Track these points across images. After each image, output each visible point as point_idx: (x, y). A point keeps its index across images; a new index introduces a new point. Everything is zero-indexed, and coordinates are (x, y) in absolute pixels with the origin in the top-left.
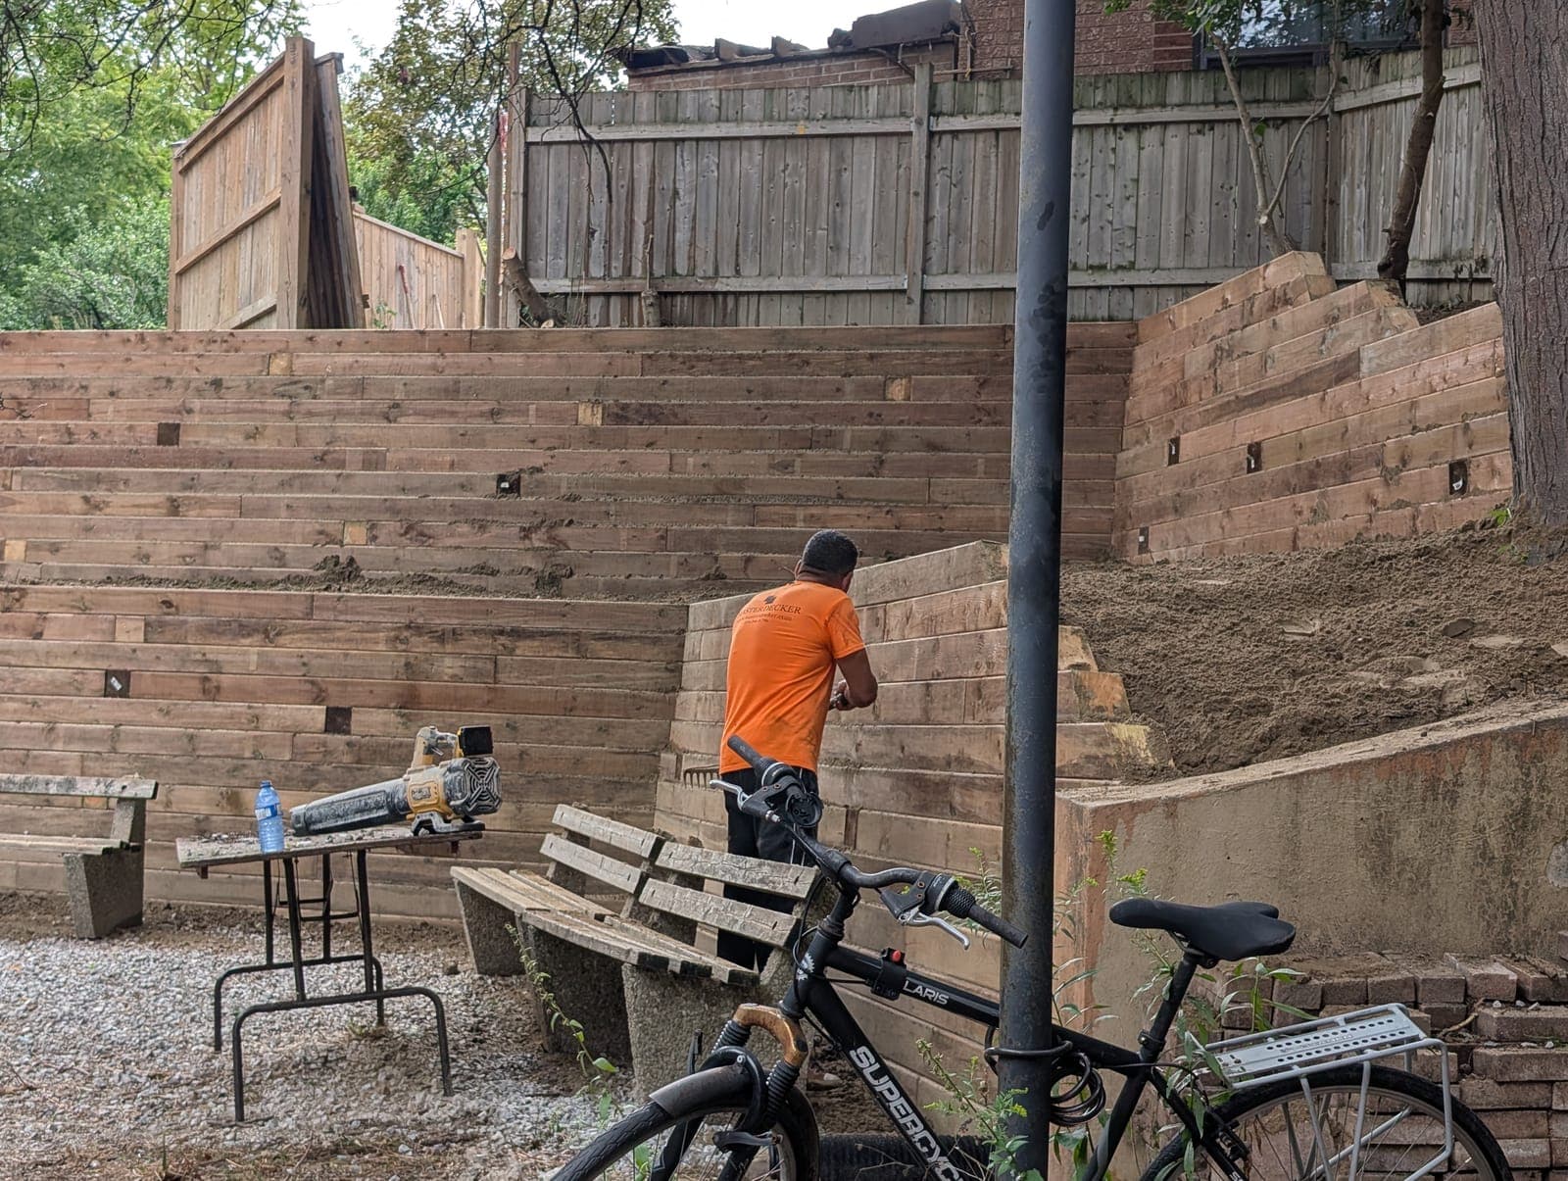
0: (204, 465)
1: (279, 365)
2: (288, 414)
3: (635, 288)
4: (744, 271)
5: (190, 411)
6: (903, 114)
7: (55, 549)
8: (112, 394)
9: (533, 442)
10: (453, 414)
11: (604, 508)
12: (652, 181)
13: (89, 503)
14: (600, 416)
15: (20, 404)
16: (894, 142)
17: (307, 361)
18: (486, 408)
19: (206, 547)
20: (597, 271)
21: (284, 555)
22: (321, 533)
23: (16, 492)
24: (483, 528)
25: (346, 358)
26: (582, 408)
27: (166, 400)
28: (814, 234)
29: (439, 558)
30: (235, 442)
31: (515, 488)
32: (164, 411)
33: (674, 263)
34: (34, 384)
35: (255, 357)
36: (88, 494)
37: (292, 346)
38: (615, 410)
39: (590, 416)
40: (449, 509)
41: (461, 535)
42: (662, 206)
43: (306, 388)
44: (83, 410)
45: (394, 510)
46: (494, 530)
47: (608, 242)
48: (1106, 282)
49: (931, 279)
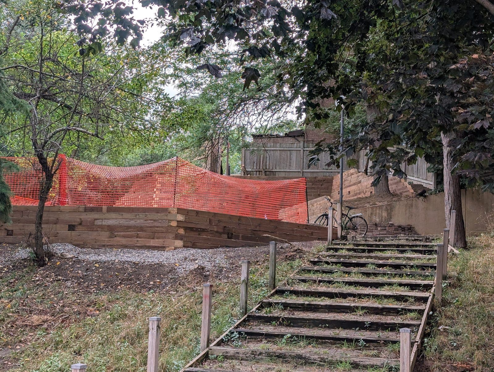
3: (261, 170)
4: (277, 168)
6: (300, 147)
12: (263, 155)
16: (298, 151)
20: (255, 168)
28: (287, 163)
33: (266, 167)
42: (265, 159)
47: (257, 164)
48: (328, 171)
49: (304, 170)
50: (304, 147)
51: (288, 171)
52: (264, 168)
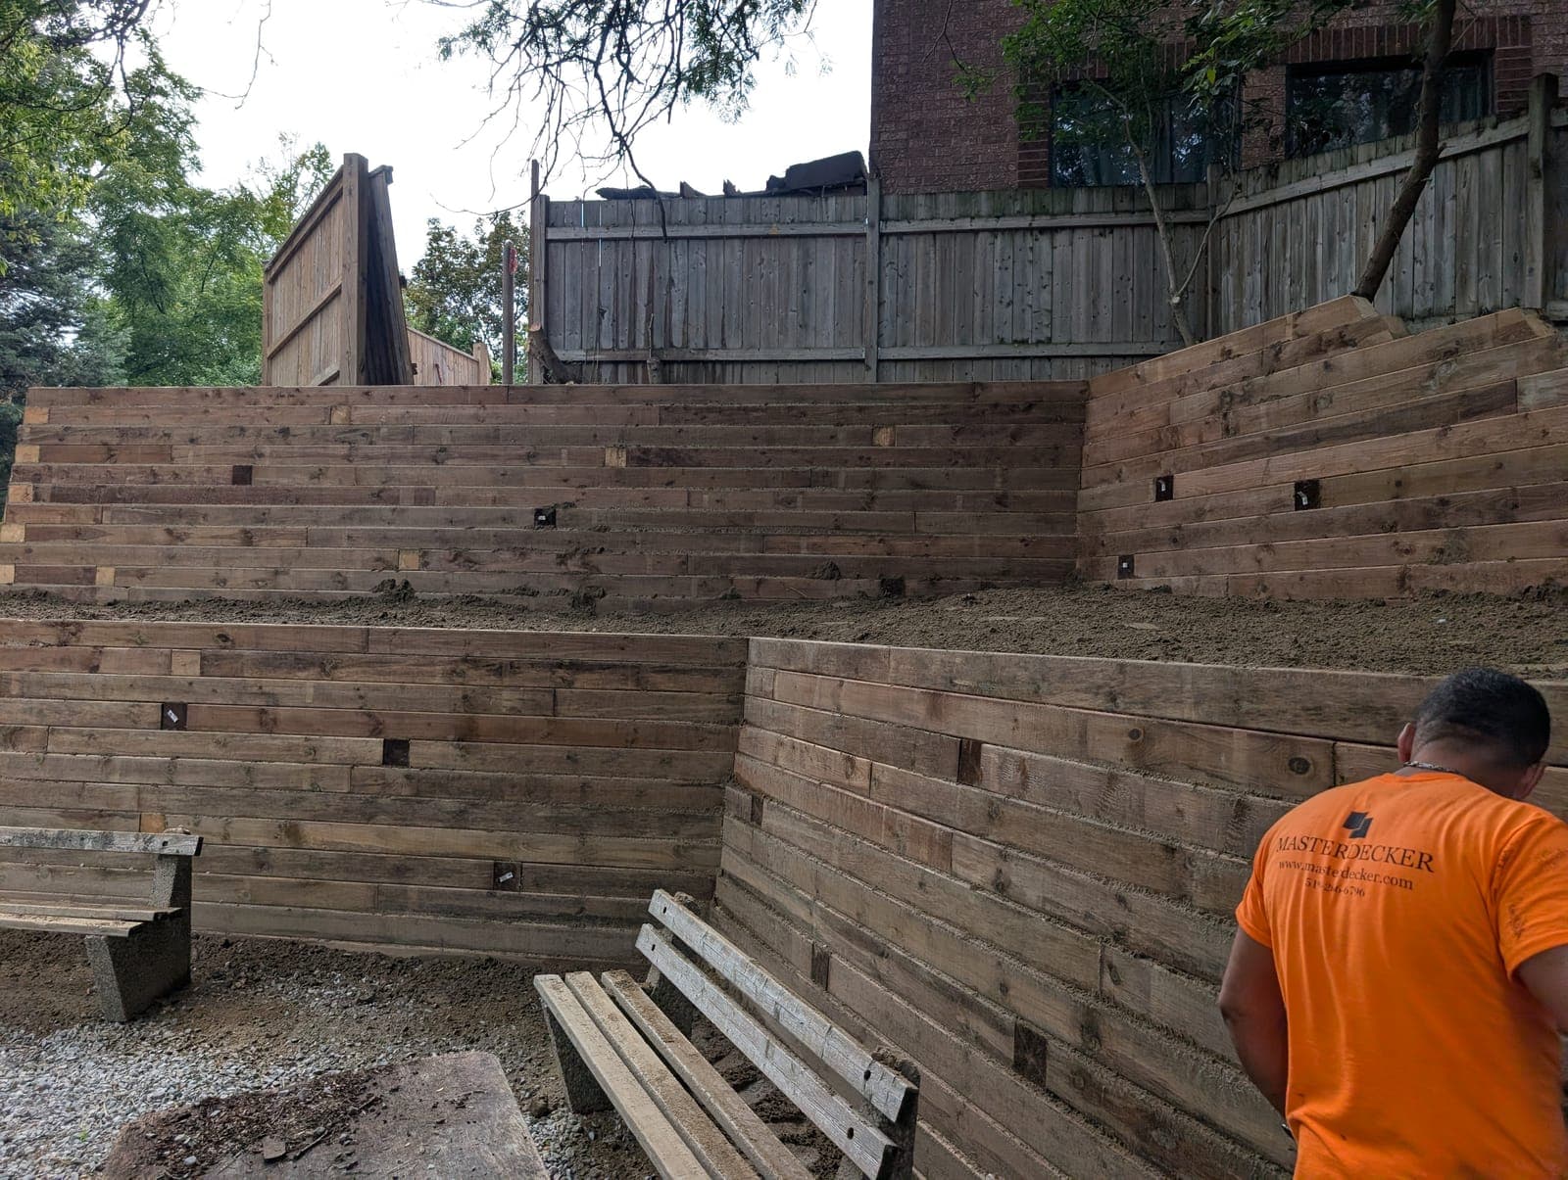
0: (274, 501)
1: (339, 416)
2: (348, 458)
3: (639, 358)
4: (730, 344)
5: (261, 455)
6: (856, 220)
7: (141, 575)
8: (192, 441)
9: (565, 481)
10: (494, 457)
11: (631, 538)
12: (652, 271)
13: (175, 537)
14: (624, 458)
15: (110, 450)
16: (850, 242)
17: (363, 412)
18: (522, 452)
19: (277, 573)
20: (607, 344)
21: (345, 579)
22: (378, 559)
23: (106, 525)
24: (523, 555)
25: (397, 410)
26: (608, 452)
27: (240, 446)
28: (787, 315)
29: (485, 582)
30: (301, 481)
31: (551, 520)
32: (238, 455)
33: (671, 336)
34: (123, 433)
35: (319, 409)
36: (171, 527)
37: (351, 400)
38: (638, 454)
39: (615, 459)
40: (492, 539)
41: (504, 561)
42: (660, 292)
43: (363, 435)
44: (165, 454)
45: (443, 540)
46: (534, 557)
47: (615, 320)
48: (1029, 354)
49: (884, 351)
50: (883, 218)
51: (795, 355)
52: (659, 343)
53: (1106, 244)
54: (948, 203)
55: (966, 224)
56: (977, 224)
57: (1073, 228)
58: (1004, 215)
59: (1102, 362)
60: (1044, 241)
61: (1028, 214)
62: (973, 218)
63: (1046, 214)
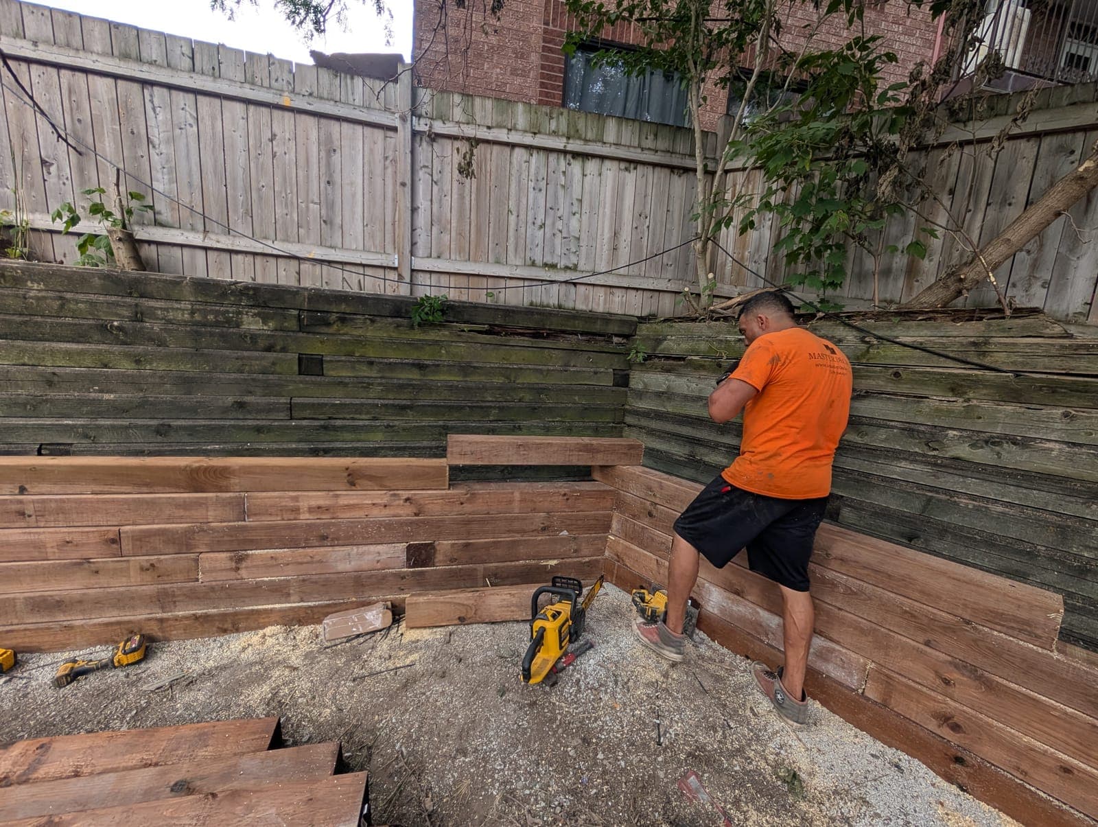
4: (237, 231)
6: (386, 109)
12: (118, 122)
28: (307, 206)
42: (134, 151)
47: (69, 178)
48: (557, 278)
49: (417, 259)
50: (416, 113)
51: (317, 253)
53: (631, 178)
54: (485, 109)
55: (502, 135)
56: (514, 138)
57: (603, 158)
58: (539, 132)
59: (618, 292)
60: (576, 166)
61: (563, 135)
62: (510, 130)
63: (580, 138)
